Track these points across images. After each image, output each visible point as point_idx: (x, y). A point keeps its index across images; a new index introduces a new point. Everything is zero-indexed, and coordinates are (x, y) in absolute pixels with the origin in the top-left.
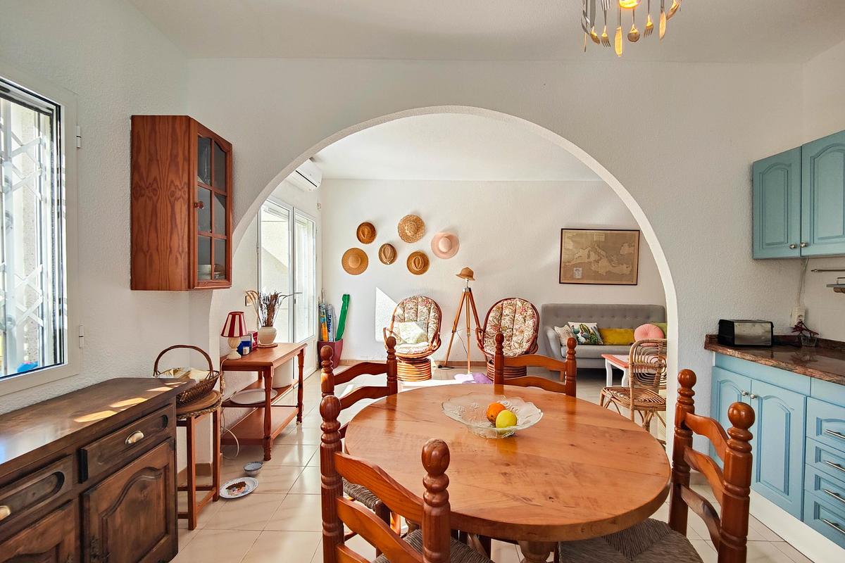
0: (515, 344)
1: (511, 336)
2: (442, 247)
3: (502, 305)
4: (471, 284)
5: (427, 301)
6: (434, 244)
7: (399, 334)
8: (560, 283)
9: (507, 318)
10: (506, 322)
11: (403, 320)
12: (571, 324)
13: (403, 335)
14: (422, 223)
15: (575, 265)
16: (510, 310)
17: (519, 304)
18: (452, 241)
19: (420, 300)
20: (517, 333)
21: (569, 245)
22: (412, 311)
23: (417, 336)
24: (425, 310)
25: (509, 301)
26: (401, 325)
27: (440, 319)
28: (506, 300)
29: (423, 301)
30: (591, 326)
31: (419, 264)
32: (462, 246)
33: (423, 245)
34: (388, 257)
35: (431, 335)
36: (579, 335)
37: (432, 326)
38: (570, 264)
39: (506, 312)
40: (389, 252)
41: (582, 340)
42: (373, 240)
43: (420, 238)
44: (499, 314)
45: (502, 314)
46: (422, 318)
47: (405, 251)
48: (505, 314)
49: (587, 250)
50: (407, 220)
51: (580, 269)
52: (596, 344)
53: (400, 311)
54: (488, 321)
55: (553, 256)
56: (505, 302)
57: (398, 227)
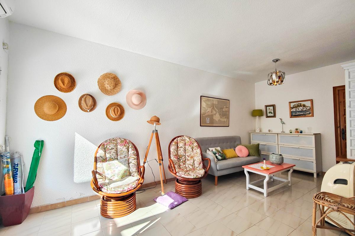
0: (190, 166)
1: (185, 161)
2: (135, 100)
3: (177, 140)
5: (125, 142)
6: (128, 98)
7: (104, 172)
8: (201, 126)
9: (182, 149)
10: (181, 152)
11: (105, 160)
12: (211, 149)
13: (108, 174)
14: (119, 81)
15: (206, 116)
16: (183, 143)
17: (187, 139)
18: (142, 96)
19: (119, 141)
20: (189, 158)
21: (204, 104)
22: (113, 151)
23: (122, 172)
24: (124, 149)
25: (181, 138)
26: (105, 164)
27: (138, 155)
28: (178, 137)
29: (122, 141)
30: (219, 149)
31: (117, 113)
32: (149, 101)
33: (120, 98)
34: (89, 106)
35: (133, 169)
36: (217, 155)
37: (133, 162)
38: (205, 115)
39: (181, 145)
40: (90, 102)
41: (220, 158)
42: (73, 89)
43: (118, 92)
44: (176, 147)
45: (178, 147)
46: (122, 156)
47: (104, 101)
48: (180, 146)
49: (211, 108)
50: (106, 76)
51: (209, 118)
52: (225, 159)
53: (101, 153)
54: (171, 153)
55: (196, 112)
56: (179, 139)
57: (98, 82)
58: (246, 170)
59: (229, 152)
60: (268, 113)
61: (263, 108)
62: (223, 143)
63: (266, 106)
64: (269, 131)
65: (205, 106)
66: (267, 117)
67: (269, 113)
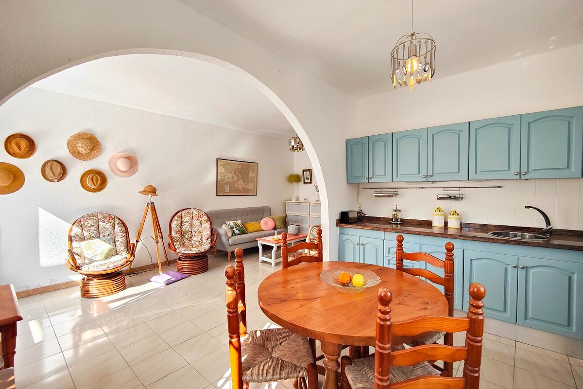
0: (196, 242)
1: (191, 237)
2: (122, 165)
3: (181, 214)
4: (154, 199)
5: (109, 217)
6: (112, 162)
7: (82, 253)
8: (217, 195)
9: (187, 224)
10: (186, 227)
11: (83, 239)
12: (228, 223)
13: (88, 254)
14: (97, 141)
15: (225, 184)
16: (189, 218)
17: (195, 212)
18: (132, 161)
19: (100, 217)
20: (196, 234)
21: (222, 170)
22: (93, 228)
23: (106, 251)
24: (109, 226)
25: (187, 211)
26: (83, 244)
27: (127, 232)
28: (184, 210)
29: (104, 217)
30: (239, 222)
31: (97, 183)
32: (140, 167)
33: (100, 163)
34: (56, 175)
35: (121, 247)
36: (234, 229)
37: (120, 239)
38: (223, 183)
39: (186, 219)
40: (58, 170)
41: (237, 232)
42: (32, 154)
43: (96, 156)
44: (180, 222)
45: (182, 222)
46: (106, 234)
47: (77, 169)
48: (185, 221)
49: (232, 174)
50: (80, 137)
51: (228, 186)
52: (244, 233)
53: (77, 230)
54: (173, 229)
55: (212, 177)
56: (184, 212)
57: (68, 144)
58: (260, 243)
59: (251, 226)
60: (305, 179)
61: (301, 173)
62: (247, 215)
63: (304, 171)
64: (305, 199)
65: (223, 172)
66: (305, 183)
67: (307, 178)
